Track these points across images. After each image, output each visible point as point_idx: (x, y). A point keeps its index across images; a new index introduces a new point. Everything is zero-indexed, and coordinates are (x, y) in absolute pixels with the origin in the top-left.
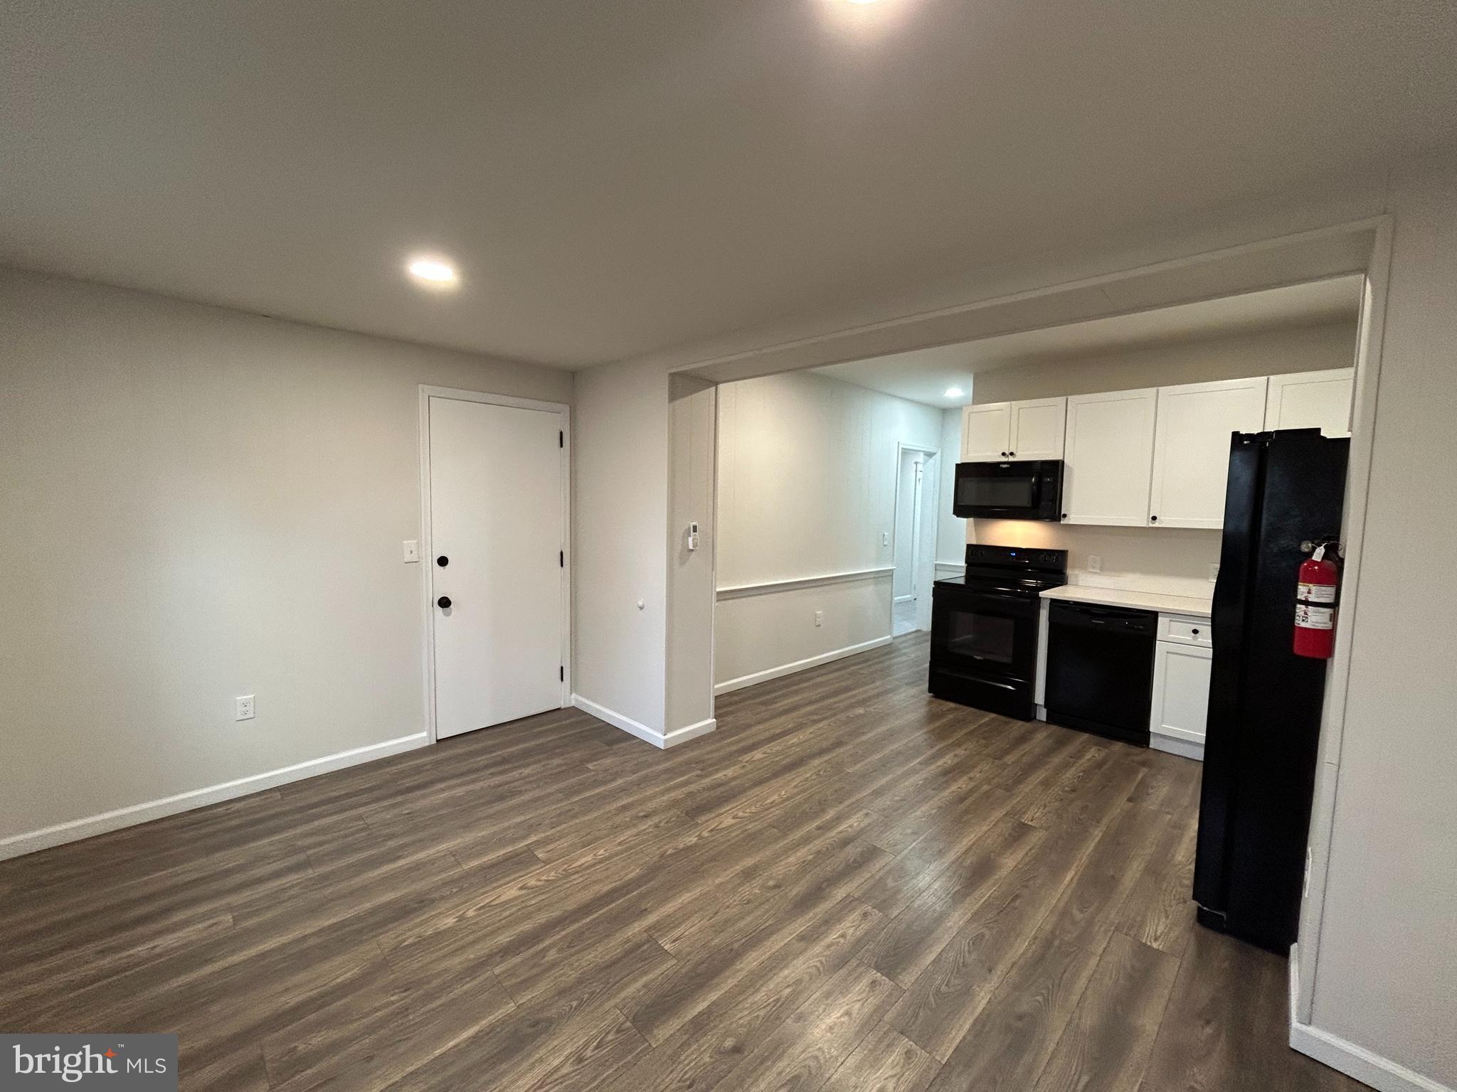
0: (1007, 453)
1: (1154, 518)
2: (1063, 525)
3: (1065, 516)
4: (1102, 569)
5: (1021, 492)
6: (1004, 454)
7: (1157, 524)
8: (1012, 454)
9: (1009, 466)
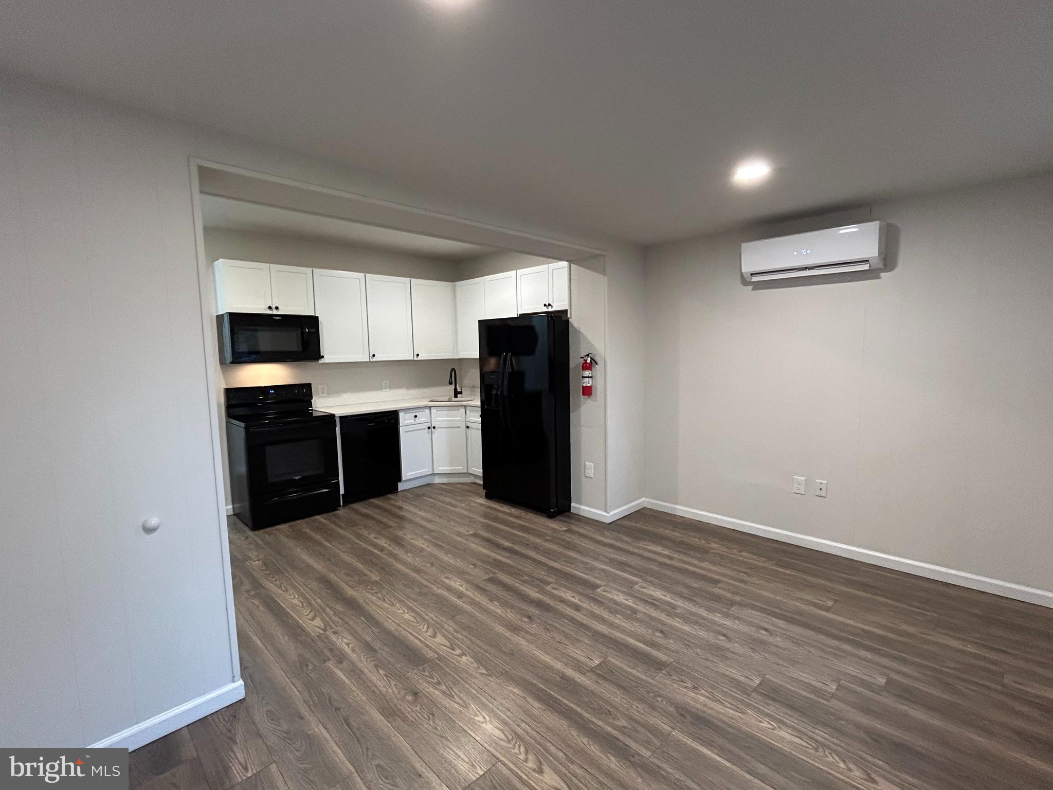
0: (274, 307)
1: (374, 355)
2: (321, 364)
3: (323, 357)
4: (328, 394)
5: (291, 341)
6: (270, 308)
7: (375, 359)
8: (277, 308)
9: (280, 318)
